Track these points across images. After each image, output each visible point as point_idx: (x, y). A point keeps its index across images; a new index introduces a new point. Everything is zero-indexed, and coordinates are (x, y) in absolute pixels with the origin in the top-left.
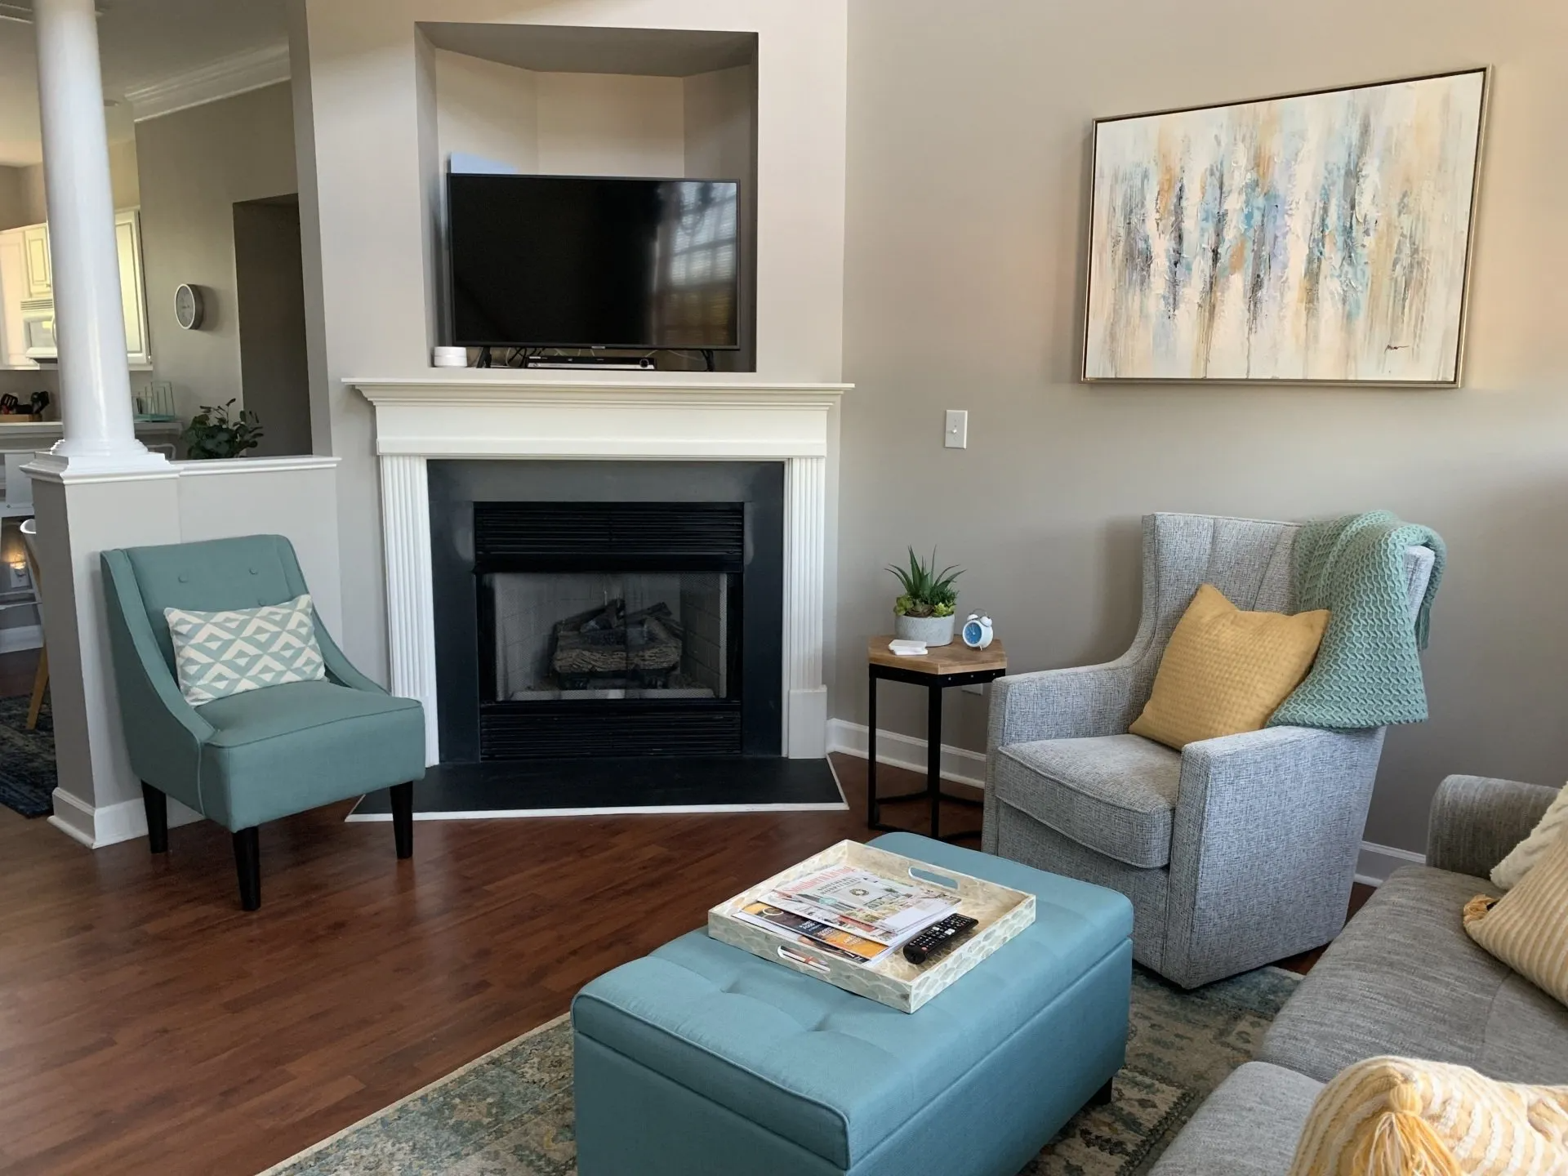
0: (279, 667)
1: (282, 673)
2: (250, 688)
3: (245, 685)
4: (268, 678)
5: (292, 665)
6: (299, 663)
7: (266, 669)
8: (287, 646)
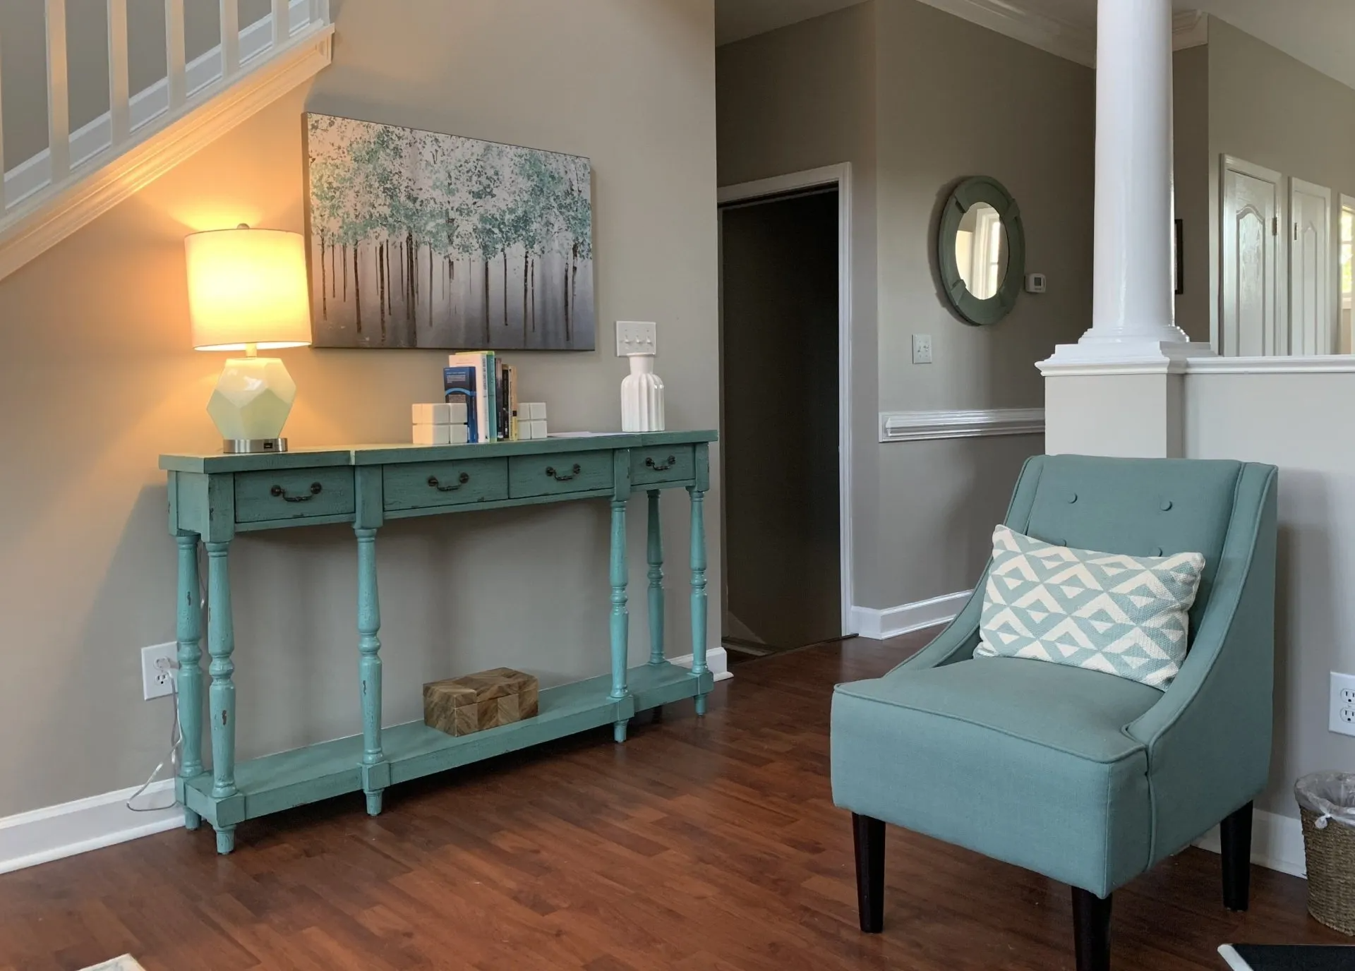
0: (1084, 641)
1: (1089, 653)
2: (1039, 657)
3: (1035, 650)
4: (1067, 651)
5: (1104, 646)
6: (1118, 646)
7: (1067, 639)
8: (1101, 615)
